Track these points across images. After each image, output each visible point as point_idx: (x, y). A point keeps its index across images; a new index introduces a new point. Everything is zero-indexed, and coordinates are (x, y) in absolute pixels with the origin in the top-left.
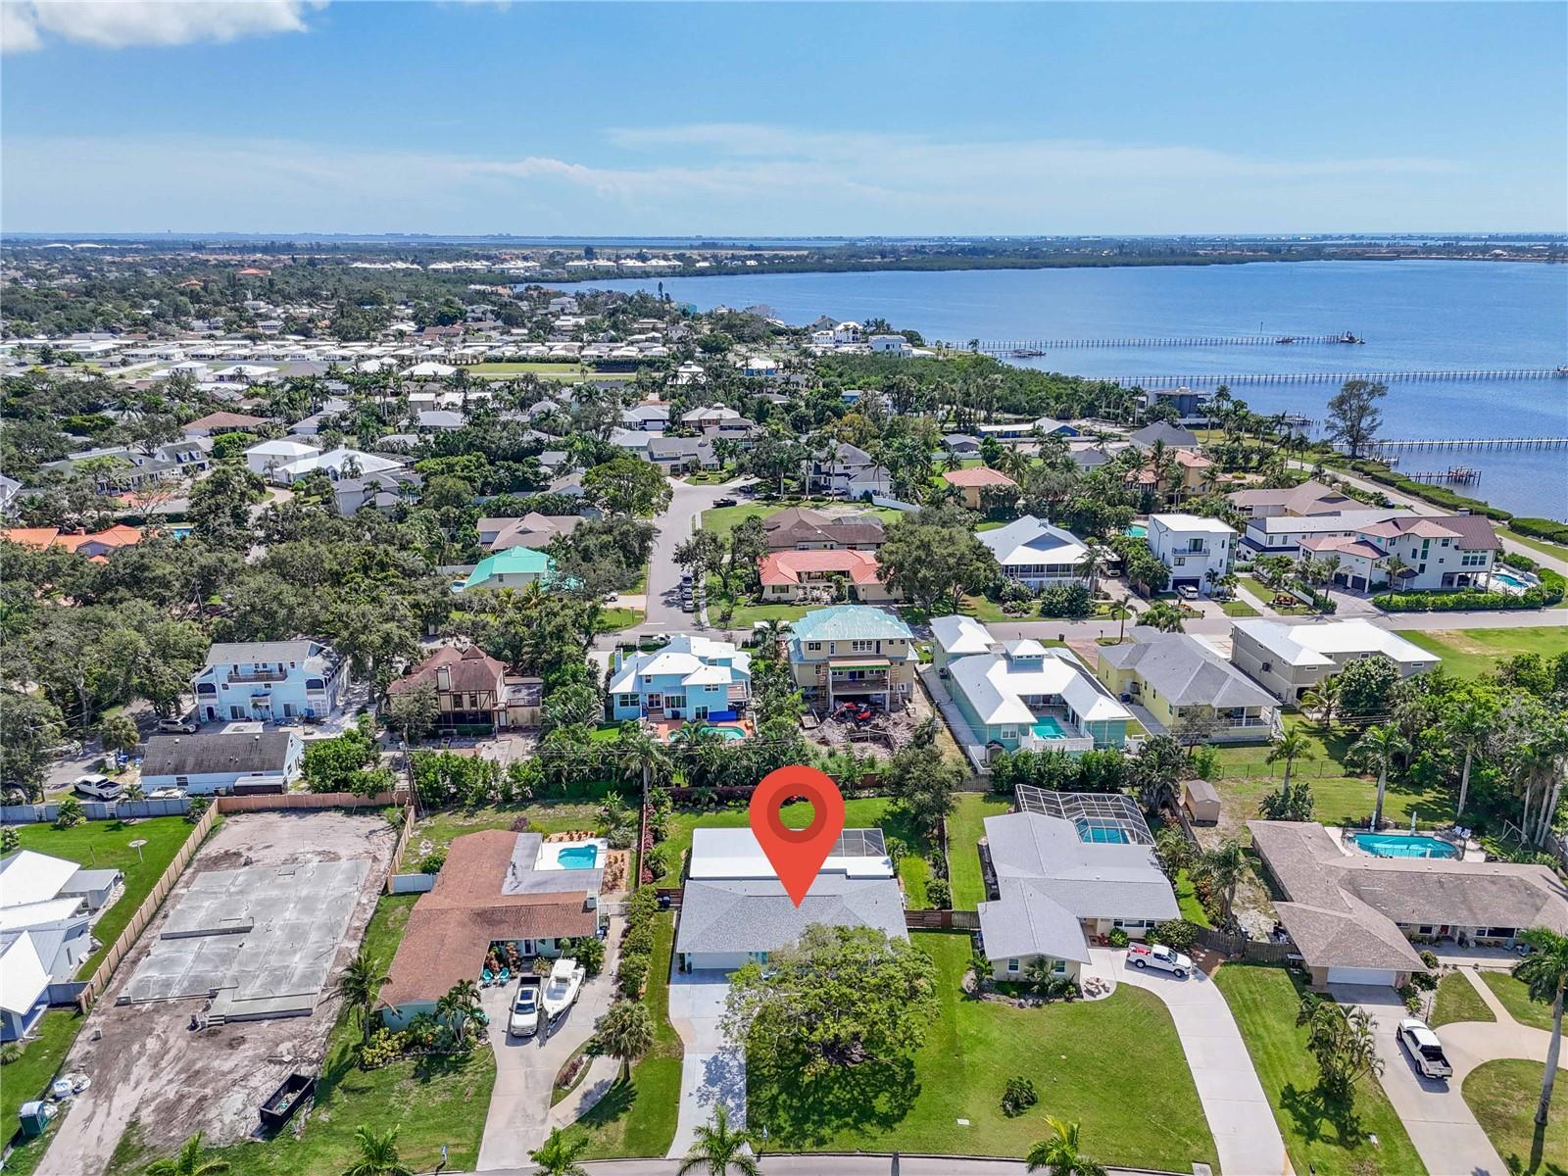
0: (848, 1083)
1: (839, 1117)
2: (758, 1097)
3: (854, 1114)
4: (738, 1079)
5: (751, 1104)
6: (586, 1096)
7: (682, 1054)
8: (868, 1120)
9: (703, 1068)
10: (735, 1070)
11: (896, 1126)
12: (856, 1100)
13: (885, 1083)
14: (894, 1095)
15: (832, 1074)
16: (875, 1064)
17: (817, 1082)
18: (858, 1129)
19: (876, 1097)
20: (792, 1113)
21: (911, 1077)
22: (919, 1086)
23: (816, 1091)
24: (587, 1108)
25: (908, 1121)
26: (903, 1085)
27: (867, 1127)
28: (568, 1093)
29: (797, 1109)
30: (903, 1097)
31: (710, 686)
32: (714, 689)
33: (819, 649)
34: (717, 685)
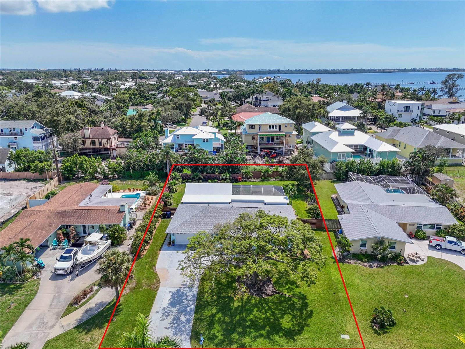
0: (264, 308)
1: (257, 330)
2: (202, 315)
3: (268, 328)
4: (191, 303)
5: (197, 319)
6: (87, 311)
7: (158, 288)
8: (277, 333)
9: (169, 296)
10: (189, 298)
11: (296, 338)
12: (269, 319)
13: (288, 308)
14: (294, 316)
15: (253, 302)
16: (281, 296)
17: (243, 307)
18: (269, 339)
19: (282, 317)
20: (224, 326)
21: (305, 305)
22: (312, 311)
23: (242, 312)
24: (85, 319)
25: (305, 335)
26: (301, 310)
27: (276, 338)
28: (76, 309)
29: (227, 324)
30: (302, 318)
31: (205, 139)
32: (206, 141)
33: (254, 128)
34: (208, 139)
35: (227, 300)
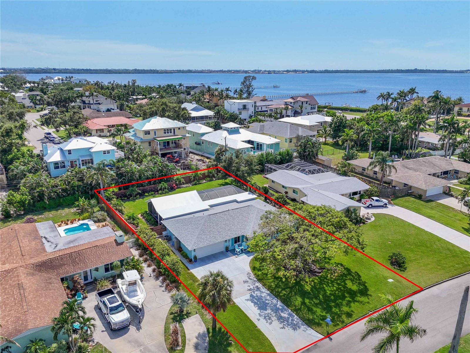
0: (328, 283)
1: (342, 299)
3: (347, 295)
4: (275, 301)
5: (295, 311)
6: (196, 347)
9: (251, 303)
10: (268, 298)
11: (369, 293)
12: (340, 288)
14: (352, 280)
17: (314, 288)
18: (356, 301)
19: (346, 284)
20: (320, 307)
21: (349, 270)
22: (356, 272)
23: (318, 292)
25: (371, 289)
26: (350, 274)
27: (359, 299)
29: (320, 304)
30: (356, 279)
31: (105, 151)
32: (107, 153)
33: (150, 134)
34: (109, 151)
35: (299, 287)
